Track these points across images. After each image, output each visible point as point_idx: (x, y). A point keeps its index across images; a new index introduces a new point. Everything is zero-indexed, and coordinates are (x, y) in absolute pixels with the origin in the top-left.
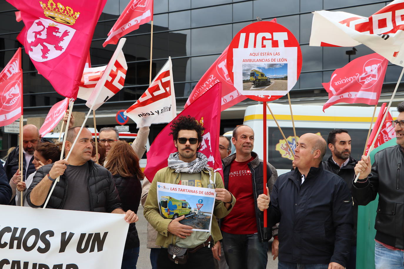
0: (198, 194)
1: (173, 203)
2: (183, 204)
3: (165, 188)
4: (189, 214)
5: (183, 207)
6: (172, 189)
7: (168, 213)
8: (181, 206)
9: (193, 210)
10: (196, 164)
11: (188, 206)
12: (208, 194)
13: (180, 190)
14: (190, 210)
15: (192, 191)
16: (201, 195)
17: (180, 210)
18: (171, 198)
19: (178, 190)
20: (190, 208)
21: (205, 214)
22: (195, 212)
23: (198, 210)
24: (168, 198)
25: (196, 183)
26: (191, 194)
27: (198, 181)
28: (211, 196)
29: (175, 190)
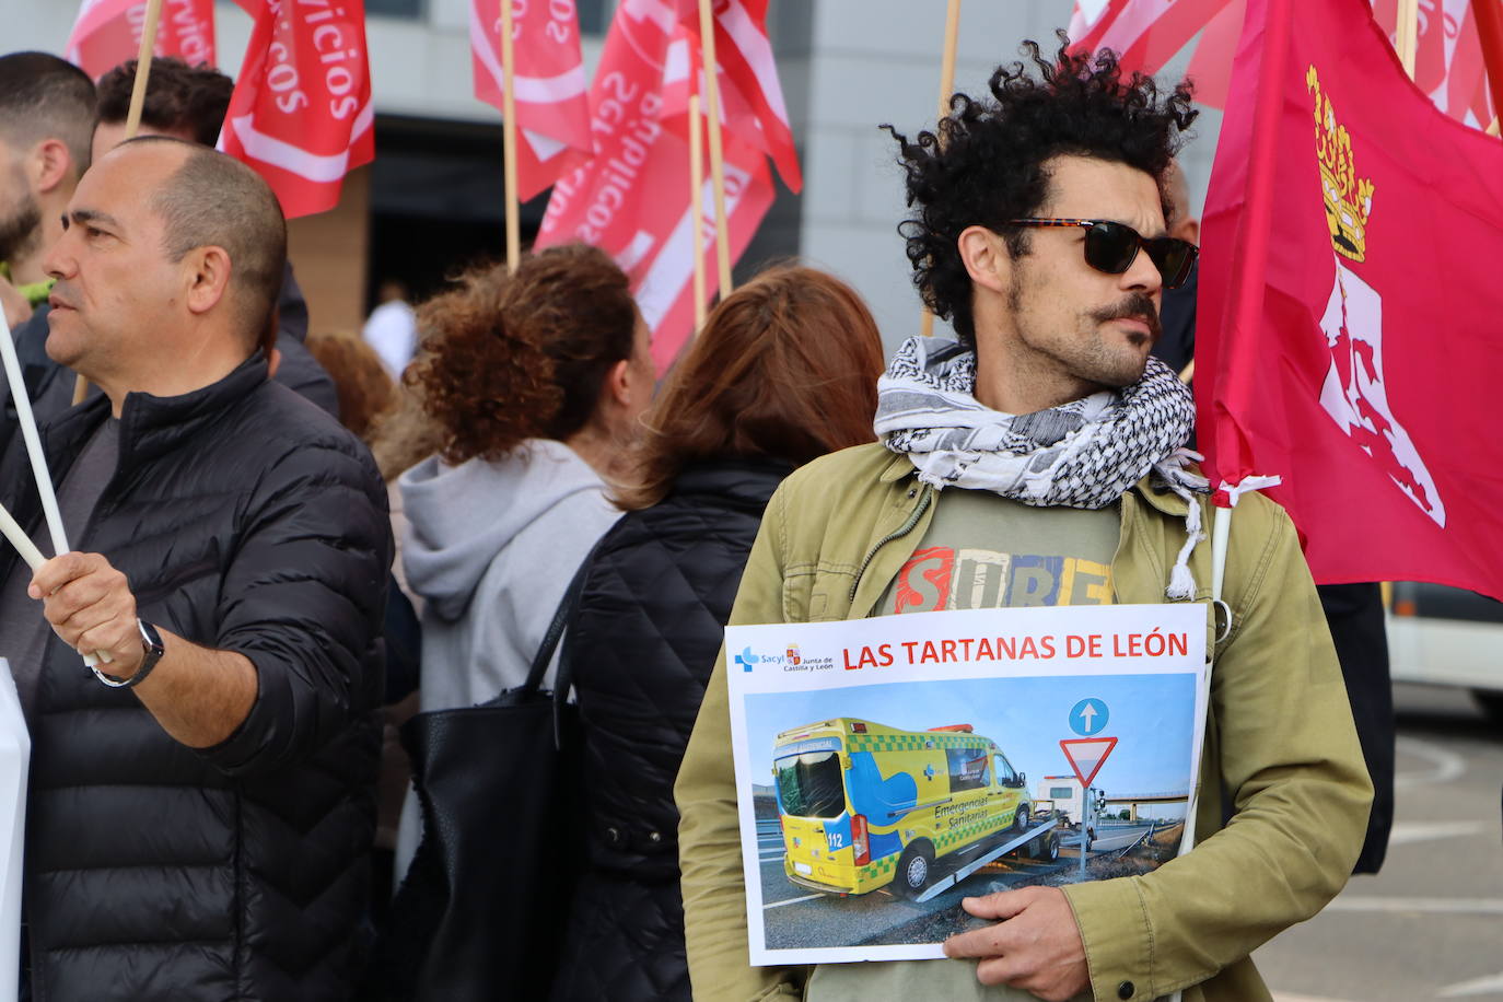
0: (1061, 666)
1: (888, 765)
2: (952, 756)
3: (797, 660)
4: (1016, 829)
5: (957, 784)
6: (854, 661)
7: (860, 847)
8: (943, 776)
9: (1037, 792)
10: (1085, 437)
11: (998, 771)
12: (1141, 649)
13: (918, 652)
14: (1020, 796)
15: (1007, 648)
16: (1085, 666)
17: (938, 808)
18: (860, 728)
19: (900, 654)
20: (1016, 782)
21: (1145, 812)
22: (1061, 804)
23: (1076, 785)
24: (840, 730)
25: (1067, 579)
26: (1004, 668)
27: (1092, 568)
28: (1172, 664)
29: (879, 659)
